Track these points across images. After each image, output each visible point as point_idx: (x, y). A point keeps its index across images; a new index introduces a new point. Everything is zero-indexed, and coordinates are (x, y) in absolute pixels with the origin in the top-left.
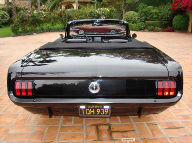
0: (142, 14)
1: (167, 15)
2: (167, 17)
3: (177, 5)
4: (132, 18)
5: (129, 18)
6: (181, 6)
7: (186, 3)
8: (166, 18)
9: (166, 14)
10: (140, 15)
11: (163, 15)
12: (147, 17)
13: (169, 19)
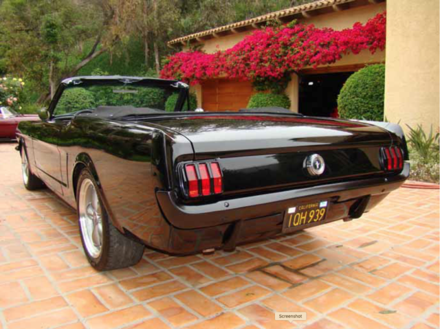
0: (99, 93)
1: (152, 94)
2: (153, 99)
3: (172, 74)
4: (76, 102)
5: (71, 101)
6: (180, 75)
7: (191, 71)
8: (150, 102)
9: (150, 93)
10: (94, 95)
11: (144, 96)
12: (111, 100)
13: (156, 103)
